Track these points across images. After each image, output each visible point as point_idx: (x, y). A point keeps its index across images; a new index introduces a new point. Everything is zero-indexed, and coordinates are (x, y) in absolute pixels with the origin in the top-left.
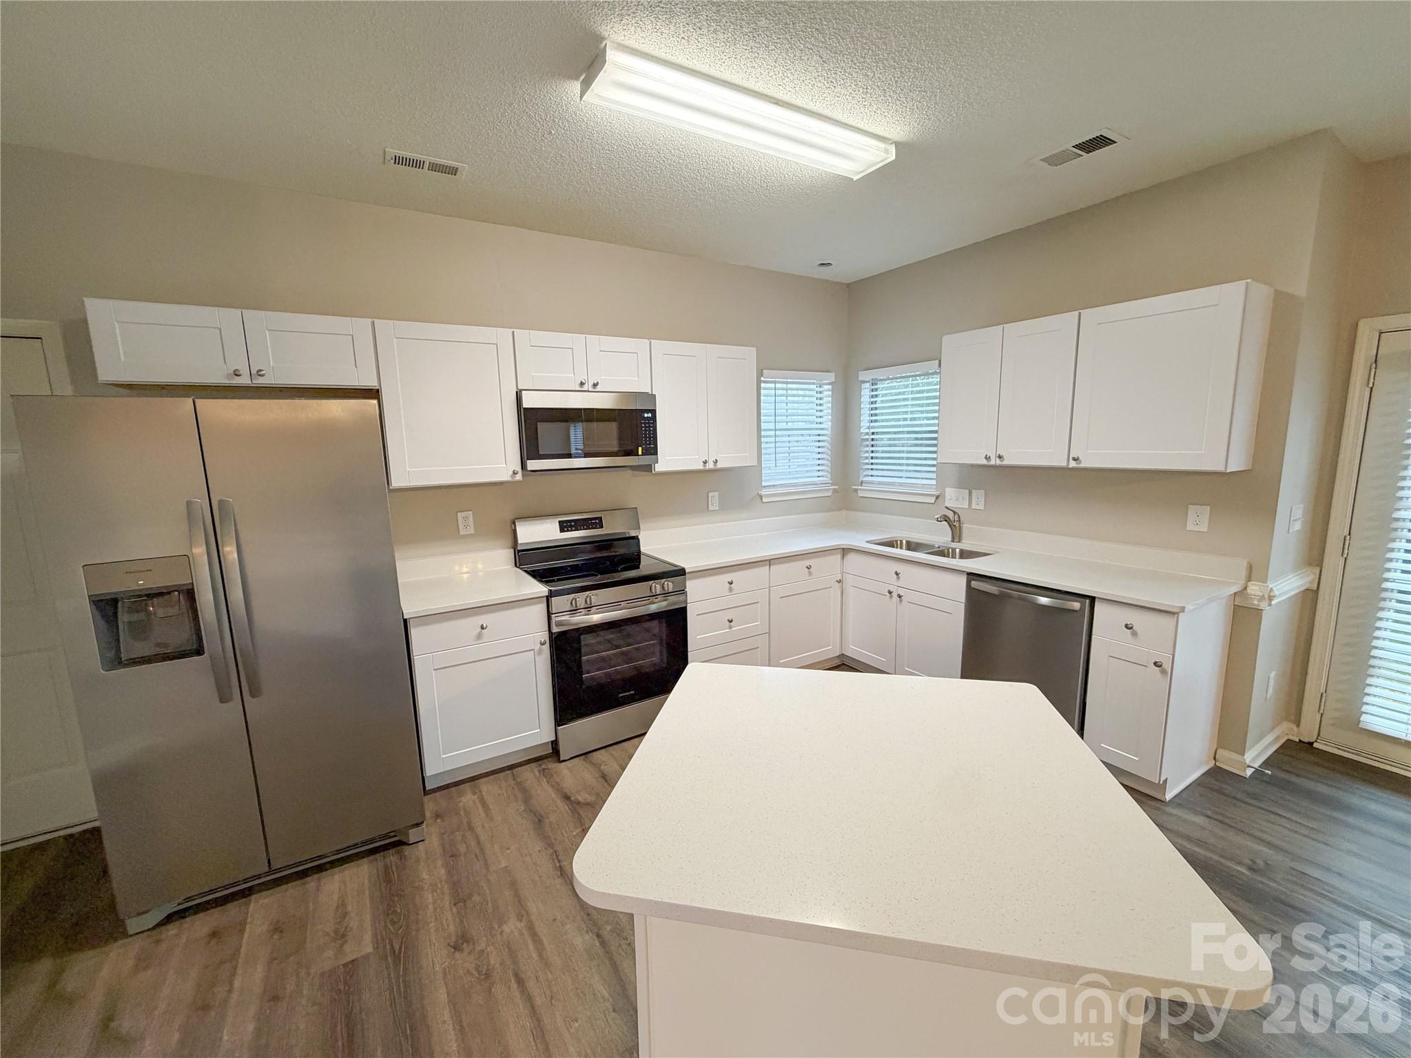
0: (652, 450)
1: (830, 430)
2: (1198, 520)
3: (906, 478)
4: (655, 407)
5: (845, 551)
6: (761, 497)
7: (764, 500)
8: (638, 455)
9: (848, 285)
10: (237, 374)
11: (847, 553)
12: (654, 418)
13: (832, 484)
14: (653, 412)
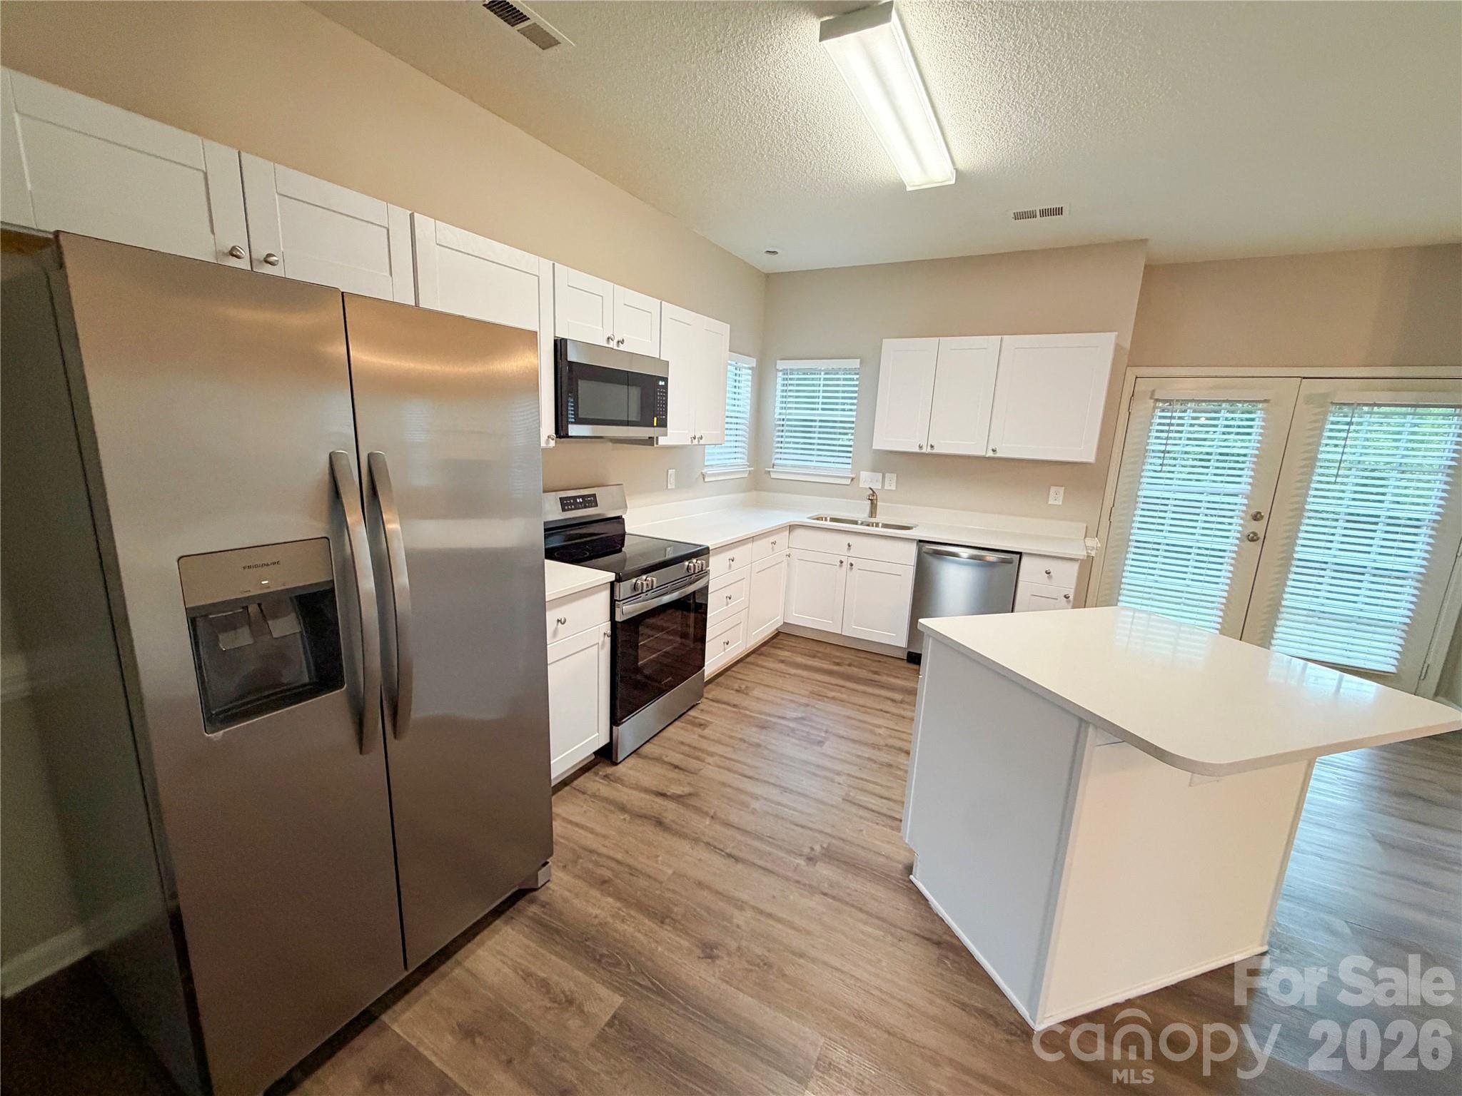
0: (663, 424)
1: (748, 414)
2: (1056, 496)
3: (817, 461)
4: (668, 374)
5: (792, 528)
6: (704, 476)
7: (706, 480)
8: (654, 426)
9: (768, 276)
10: (233, 253)
11: (792, 530)
12: (666, 387)
13: (749, 466)
14: (665, 380)
